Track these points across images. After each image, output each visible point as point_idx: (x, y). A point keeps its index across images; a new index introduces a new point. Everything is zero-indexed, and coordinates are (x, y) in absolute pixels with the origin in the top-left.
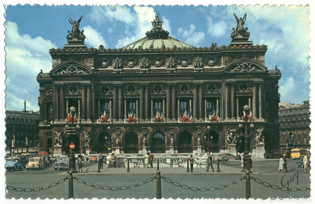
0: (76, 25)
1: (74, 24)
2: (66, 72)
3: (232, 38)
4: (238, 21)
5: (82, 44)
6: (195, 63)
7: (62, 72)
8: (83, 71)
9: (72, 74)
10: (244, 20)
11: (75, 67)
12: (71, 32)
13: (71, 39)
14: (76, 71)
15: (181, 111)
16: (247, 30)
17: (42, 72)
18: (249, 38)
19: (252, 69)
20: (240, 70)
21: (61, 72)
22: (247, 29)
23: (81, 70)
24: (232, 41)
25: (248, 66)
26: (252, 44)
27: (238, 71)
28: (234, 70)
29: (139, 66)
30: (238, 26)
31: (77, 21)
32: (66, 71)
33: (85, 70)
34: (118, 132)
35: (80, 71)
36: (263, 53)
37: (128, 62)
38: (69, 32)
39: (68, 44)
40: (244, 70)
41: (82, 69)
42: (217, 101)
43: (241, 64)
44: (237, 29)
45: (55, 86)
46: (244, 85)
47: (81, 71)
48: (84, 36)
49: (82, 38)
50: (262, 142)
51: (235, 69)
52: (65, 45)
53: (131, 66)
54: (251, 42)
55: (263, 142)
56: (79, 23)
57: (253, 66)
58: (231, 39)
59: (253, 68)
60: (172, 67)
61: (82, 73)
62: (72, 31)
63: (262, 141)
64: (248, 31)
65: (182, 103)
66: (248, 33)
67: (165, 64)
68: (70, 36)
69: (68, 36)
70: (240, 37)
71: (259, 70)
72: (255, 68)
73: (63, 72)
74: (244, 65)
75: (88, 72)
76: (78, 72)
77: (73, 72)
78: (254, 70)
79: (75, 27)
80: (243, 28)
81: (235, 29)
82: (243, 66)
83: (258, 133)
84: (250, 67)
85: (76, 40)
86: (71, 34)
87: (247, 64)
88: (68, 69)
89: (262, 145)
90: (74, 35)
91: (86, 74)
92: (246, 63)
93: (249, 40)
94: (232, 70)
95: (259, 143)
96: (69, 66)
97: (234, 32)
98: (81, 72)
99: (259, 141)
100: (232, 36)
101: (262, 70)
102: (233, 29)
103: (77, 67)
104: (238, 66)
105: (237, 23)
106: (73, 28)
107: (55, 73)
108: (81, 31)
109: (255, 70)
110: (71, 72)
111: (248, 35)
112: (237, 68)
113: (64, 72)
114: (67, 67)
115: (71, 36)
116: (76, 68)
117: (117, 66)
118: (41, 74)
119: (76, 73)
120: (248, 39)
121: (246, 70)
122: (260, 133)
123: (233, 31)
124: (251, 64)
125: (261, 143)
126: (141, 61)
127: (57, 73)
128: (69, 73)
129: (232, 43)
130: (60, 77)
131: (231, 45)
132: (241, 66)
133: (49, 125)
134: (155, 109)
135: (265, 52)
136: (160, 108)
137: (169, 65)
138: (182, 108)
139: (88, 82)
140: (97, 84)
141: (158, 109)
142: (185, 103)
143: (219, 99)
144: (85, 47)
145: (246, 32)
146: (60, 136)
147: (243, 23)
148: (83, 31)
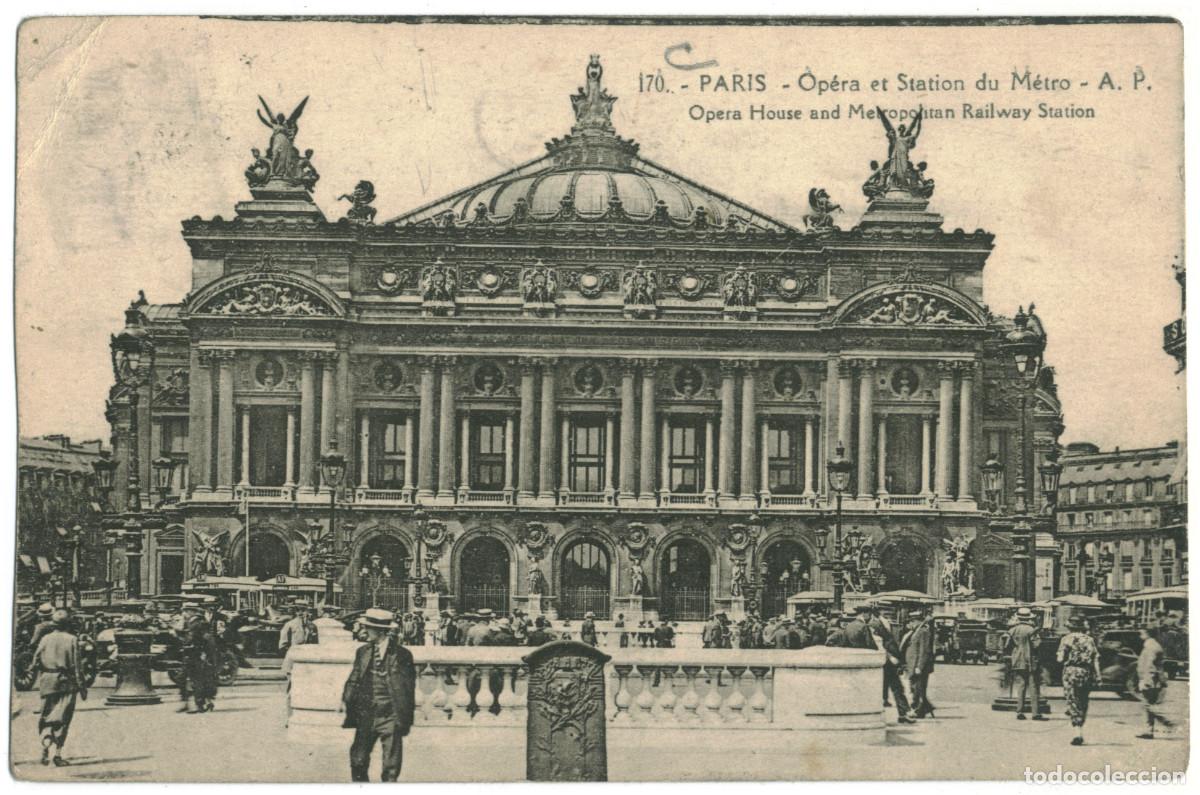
0: (284, 131)
1: (277, 127)
2: (243, 308)
3: (867, 198)
4: (892, 138)
5: (304, 202)
6: (729, 287)
7: (229, 306)
8: (311, 306)
9: (269, 314)
10: (914, 132)
11: (278, 290)
12: (263, 154)
13: (263, 180)
14: (282, 306)
15: (675, 461)
16: (925, 172)
17: (142, 302)
18: (931, 200)
19: (938, 317)
20: (893, 320)
21: (226, 309)
22: (923, 166)
23: (301, 300)
24: (872, 209)
25: (923, 305)
26: (938, 225)
27: (884, 321)
28: (872, 319)
29: (521, 290)
30: (890, 157)
31: (287, 116)
32: (244, 303)
33: (316, 301)
34: (435, 537)
35: (296, 307)
36: (977, 264)
37: (478, 276)
38: (255, 152)
39: (250, 198)
40: (908, 320)
41: (306, 296)
42: (809, 429)
43: (898, 299)
44: (887, 165)
45: (200, 359)
46: (905, 376)
47: (301, 304)
48: (313, 171)
49: (307, 177)
50: (967, 587)
51: (877, 314)
52: (241, 202)
53: (489, 290)
54: (937, 215)
55: (970, 585)
56: (295, 122)
57: (940, 304)
59: (943, 314)
60: (642, 301)
61: (306, 313)
62: (269, 152)
63: (965, 584)
64: (926, 175)
65: (678, 432)
66: (925, 183)
67: (617, 289)
68: (259, 171)
69: (250, 167)
70: (898, 195)
71: (961, 322)
72: (945, 312)
73: (233, 309)
74: (909, 300)
75: (327, 309)
76: (290, 308)
77: (270, 309)
78: (942, 321)
79: (279, 137)
80: (910, 165)
81: (881, 165)
82: (905, 303)
83: (953, 555)
84: (928, 308)
86: (264, 164)
87: (921, 300)
88: (250, 298)
89: (967, 598)
90: (275, 167)
91: (320, 316)
92: (914, 296)
93: (929, 209)
94: (865, 317)
95: (956, 590)
96: (257, 284)
97: (877, 176)
98: (300, 309)
99: (955, 584)
100: (867, 192)
101: (973, 321)
102: (874, 165)
103: (287, 289)
104: (887, 305)
106: (272, 140)
107: (202, 310)
108: (302, 154)
109: (947, 322)
110: (263, 310)
111: (927, 190)
112: (883, 313)
113: (238, 306)
114: (247, 289)
115: (265, 170)
116: (280, 294)
117: (438, 290)
118: (143, 309)
119: (282, 312)
120: (928, 203)
121: (914, 319)
122: (960, 554)
123: (873, 173)
124: (933, 300)
125: (962, 589)
126: (529, 272)
127: (209, 311)
128: (254, 312)
129: (870, 218)
130: (222, 328)
131: (864, 225)
132: (899, 307)
133: (172, 507)
134: (576, 455)
135: (986, 256)
136: (594, 450)
137: (634, 292)
138: (678, 452)
139: (328, 347)
140: (360, 356)
141: (588, 455)
142: (690, 433)
143: (816, 422)
144: (318, 216)
146: (216, 546)
147: (912, 144)
148: (309, 153)
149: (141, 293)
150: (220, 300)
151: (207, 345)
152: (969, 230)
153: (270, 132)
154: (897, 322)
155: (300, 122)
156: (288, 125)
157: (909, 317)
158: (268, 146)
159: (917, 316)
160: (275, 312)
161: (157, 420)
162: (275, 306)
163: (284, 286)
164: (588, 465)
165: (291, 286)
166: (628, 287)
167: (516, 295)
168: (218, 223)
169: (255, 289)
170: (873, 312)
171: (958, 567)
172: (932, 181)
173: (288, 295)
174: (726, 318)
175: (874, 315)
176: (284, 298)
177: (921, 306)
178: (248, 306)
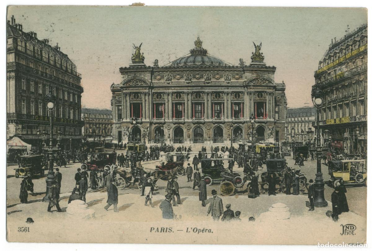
1: (137, 49)
2: (131, 84)
4: (256, 47)
5: (142, 63)
6: (225, 77)
9: (136, 85)
10: (260, 47)
11: (137, 80)
15: (216, 112)
17: (113, 84)
18: (264, 60)
19: (266, 83)
21: (128, 85)
22: (262, 53)
23: (142, 82)
24: (252, 62)
26: (265, 65)
27: (256, 84)
29: (184, 79)
30: (256, 51)
31: (138, 47)
32: (131, 83)
33: (144, 82)
34: (169, 127)
36: (274, 72)
37: (176, 76)
38: (133, 54)
39: (132, 63)
42: (242, 105)
43: (258, 79)
45: (123, 94)
46: (260, 94)
48: (144, 57)
49: (142, 58)
52: (130, 64)
53: (178, 79)
57: (266, 80)
58: (251, 60)
59: (267, 82)
60: (208, 80)
62: (135, 54)
63: (272, 135)
64: (263, 55)
65: (216, 106)
67: (203, 78)
68: (133, 58)
70: (257, 59)
71: (271, 84)
73: (129, 84)
74: (260, 80)
75: (147, 84)
76: (139, 84)
78: (267, 84)
79: (137, 51)
80: (260, 53)
83: (270, 129)
85: (138, 60)
86: (134, 56)
89: (273, 138)
91: (145, 85)
93: (264, 62)
94: (252, 83)
96: (133, 79)
98: (142, 84)
100: (251, 58)
101: (273, 84)
102: (253, 53)
103: (139, 80)
105: (255, 49)
108: (141, 54)
111: (263, 58)
112: (255, 82)
113: (130, 84)
114: (131, 80)
116: (138, 81)
117: (168, 79)
118: (114, 85)
119: (138, 85)
122: (271, 129)
123: (253, 55)
126: (186, 75)
127: (124, 85)
129: (252, 63)
130: (127, 88)
131: (251, 65)
132: (258, 81)
133: (119, 122)
134: (196, 111)
135: (275, 71)
136: (200, 110)
137: (207, 78)
138: (216, 110)
139: (147, 91)
140: (153, 93)
141: (198, 111)
142: (218, 106)
143: (243, 103)
144: (145, 65)
145: (261, 56)
146: (127, 130)
147: (260, 49)
148: (143, 53)
150: (127, 83)
151: (124, 91)
152: (271, 66)
153: (135, 50)
154: (258, 84)
155: (141, 48)
156: (139, 49)
157: (260, 83)
158: (135, 53)
159: (262, 83)
161: (116, 106)
162: (137, 83)
163: (138, 80)
164: (198, 113)
165: (140, 80)
166: (206, 77)
167: (183, 80)
168: (126, 68)
169: (133, 80)
171: (271, 132)
172: (264, 56)
173: (139, 81)
174: (225, 83)
175: (254, 83)
176: (138, 82)
177: (263, 81)
178: (132, 84)
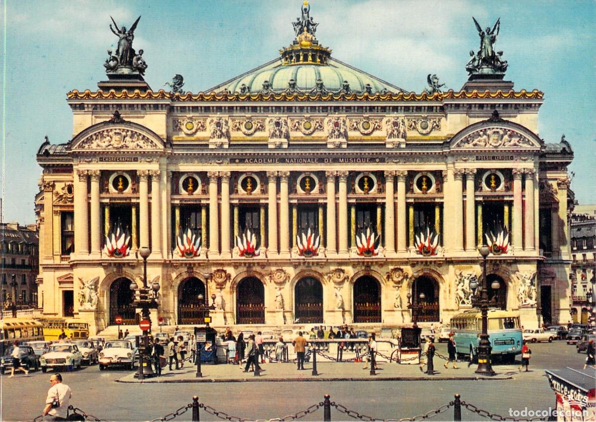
0: (126, 38)
1: (122, 35)
2: (104, 145)
3: (469, 73)
4: (482, 35)
5: (138, 81)
6: (388, 127)
7: (95, 144)
8: (144, 143)
9: (119, 148)
10: (495, 33)
11: (124, 134)
12: (114, 54)
13: (114, 68)
14: (127, 144)
16: (502, 57)
17: (47, 143)
18: (506, 73)
19: (512, 143)
20: (486, 145)
21: (94, 146)
22: (501, 54)
23: (138, 140)
24: (470, 79)
26: (511, 87)
27: (480, 146)
28: (474, 145)
29: (267, 132)
30: (481, 48)
32: (104, 142)
33: (146, 140)
34: (221, 277)
35: (136, 143)
36: (535, 109)
37: (241, 124)
38: (110, 53)
40: (495, 145)
41: (140, 137)
42: (437, 211)
43: (488, 132)
44: (480, 53)
45: (79, 176)
46: (493, 178)
47: (138, 142)
48: (144, 63)
49: (140, 66)
50: (532, 300)
51: (476, 141)
52: (102, 82)
53: (248, 131)
54: (510, 82)
55: (534, 298)
56: (132, 33)
57: (513, 135)
59: (515, 140)
60: (338, 137)
61: (141, 147)
62: (117, 52)
64: (502, 59)
65: (360, 214)
66: (502, 63)
67: (323, 129)
68: (112, 63)
69: (107, 61)
70: (486, 70)
71: (527, 145)
72: (517, 139)
73: (98, 145)
74: (495, 133)
75: (154, 145)
76: (131, 144)
77: (120, 145)
78: (515, 145)
79: (123, 42)
80: (493, 52)
81: (476, 53)
82: (493, 135)
83: (524, 282)
84: (506, 137)
85: (126, 71)
86: (114, 59)
87: (502, 132)
88: (108, 139)
89: (532, 306)
90: (121, 60)
92: (498, 130)
93: (505, 79)
94: (469, 143)
95: (525, 301)
97: (474, 60)
98: (138, 145)
101: (533, 145)
102: (472, 54)
103: (129, 133)
104: (481, 136)
106: (119, 43)
107: (80, 146)
108: (137, 53)
109: (517, 145)
110: (116, 146)
111: (503, 69)
112: (479, 141)
113: (101, 144)
114: (106, 133)
115: (115, 62)
116: (125, 136)
117: (218, 132)
118: (47, 147)
119: (127, 147)
120: (504, 75)
121: (498, 144)
123: (472, 58)
124: (509, 133)
125: (530, 302)
126: (271, 121)
127: (83, 148)
128: (111, 147)
129: (470, 84)
130: (92, 157)
131: (467, 88)
132: (489, 136)
133: (66, 262)
135: (540, 105)
137: (333, 132)
138: (360, 225)
139: (154, 167)
140: (173, 173)
142: (368, 214)
144: (147, 88)
145: (498, 60)
146: (91, 285)
148: (141, 52)
149: (46, 138)
150: (90, 140)
151: (83, 167)
153: (118, 38)
154: (488, 145)
155: (135, 32)
157: (495, 143)
158: (116, 48)
159: (500, 142)
160: (122, 147)
161: (57, 213)
162: (123, 143)
163: (127, 131)
165: (132, 131)
166: (330, 128)
168: (88, 94)
169: (111, 133)
170: (473, 141)
171: (527, 289)
172: (506, 62)
173: (130, 137)
174: (388, 146)
175: (474, 142)
176: (128, 139)
177: (502, 136)
178: (107, 143)
